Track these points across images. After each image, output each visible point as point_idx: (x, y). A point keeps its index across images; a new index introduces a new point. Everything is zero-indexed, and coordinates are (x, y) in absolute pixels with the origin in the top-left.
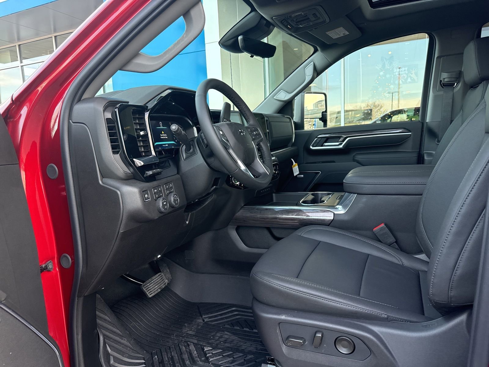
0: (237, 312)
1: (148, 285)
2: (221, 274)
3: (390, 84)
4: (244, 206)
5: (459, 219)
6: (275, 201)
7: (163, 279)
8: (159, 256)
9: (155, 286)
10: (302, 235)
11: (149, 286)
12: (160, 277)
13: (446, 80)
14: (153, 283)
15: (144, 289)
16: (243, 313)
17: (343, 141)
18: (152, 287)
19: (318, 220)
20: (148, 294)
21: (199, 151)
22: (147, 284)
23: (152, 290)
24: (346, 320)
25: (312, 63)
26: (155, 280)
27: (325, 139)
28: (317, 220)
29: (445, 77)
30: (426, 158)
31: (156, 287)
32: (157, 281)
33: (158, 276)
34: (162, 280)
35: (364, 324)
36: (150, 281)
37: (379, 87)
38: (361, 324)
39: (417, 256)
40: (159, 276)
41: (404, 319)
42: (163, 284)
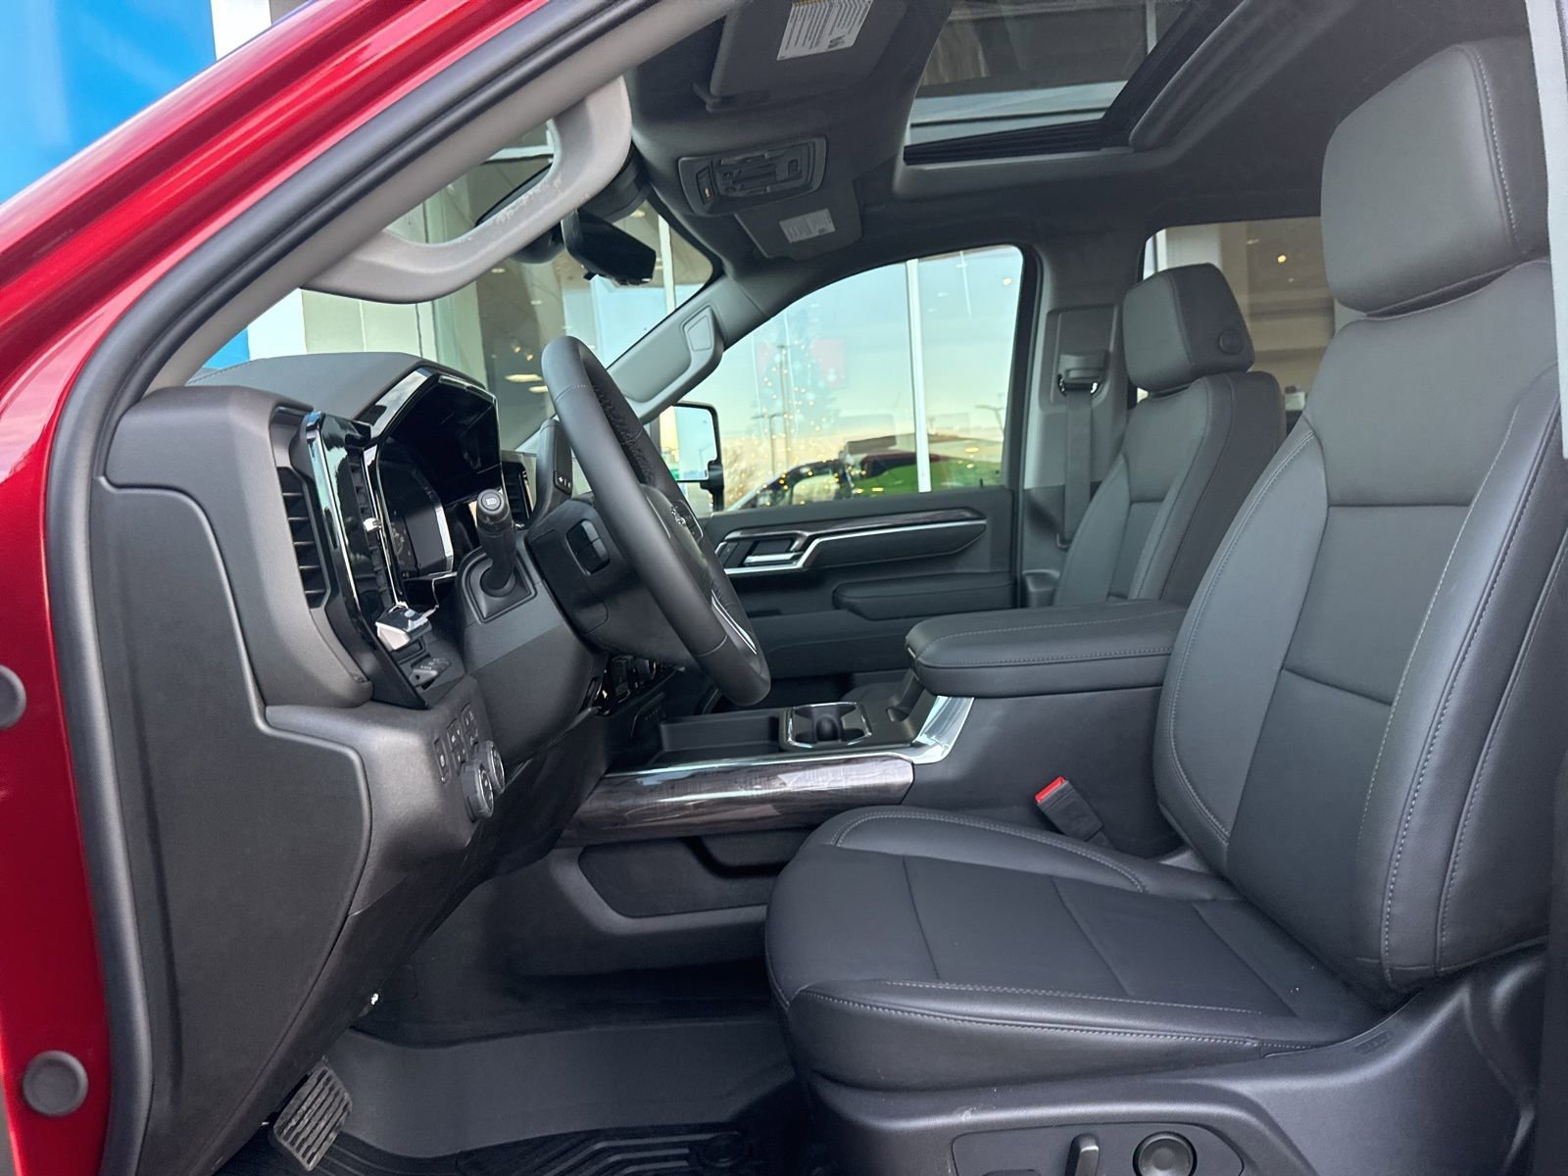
0: (615, 1154)
1: (294, 1123)
2: (524, 1033)
3: (803, 390)
4: (607, 772)
5: (1445, 728)
6: (667, 748)
7: (336, 1090)
8: (375, 999)
9: (317, 1124)
10: (839, 845)
11: (298, 1129)
12: (326, 1084)
13: (1073, 374)
14: (306, 1112)
15: (286, 1144)
16: (640, 1155)
17: (804, 548)
18: (308, 1129)
19: (867, 792)
20: (301, 1159)
21: (540, 585)
22: (290, 1120)
23: (310, 1141)
24: (1153, 1080)
25: (707, 312)
26: (310, 1099)
27: (749, 544)
28: (866, 789)
29: (1070, 365)
30: (1032, 588)
31: (322, 1124)
32: (320, 1100)
33: (316, 1081)
34: (333, 1093)
35: (1206, 1082)
36: (296, 1107)
37: (775, 397)
38: (1198, 1081)
39: (1169, 862)
40: (319, 1080)
41: (1299, 1042)
42: (341, 1110)
